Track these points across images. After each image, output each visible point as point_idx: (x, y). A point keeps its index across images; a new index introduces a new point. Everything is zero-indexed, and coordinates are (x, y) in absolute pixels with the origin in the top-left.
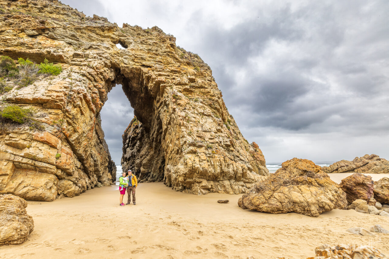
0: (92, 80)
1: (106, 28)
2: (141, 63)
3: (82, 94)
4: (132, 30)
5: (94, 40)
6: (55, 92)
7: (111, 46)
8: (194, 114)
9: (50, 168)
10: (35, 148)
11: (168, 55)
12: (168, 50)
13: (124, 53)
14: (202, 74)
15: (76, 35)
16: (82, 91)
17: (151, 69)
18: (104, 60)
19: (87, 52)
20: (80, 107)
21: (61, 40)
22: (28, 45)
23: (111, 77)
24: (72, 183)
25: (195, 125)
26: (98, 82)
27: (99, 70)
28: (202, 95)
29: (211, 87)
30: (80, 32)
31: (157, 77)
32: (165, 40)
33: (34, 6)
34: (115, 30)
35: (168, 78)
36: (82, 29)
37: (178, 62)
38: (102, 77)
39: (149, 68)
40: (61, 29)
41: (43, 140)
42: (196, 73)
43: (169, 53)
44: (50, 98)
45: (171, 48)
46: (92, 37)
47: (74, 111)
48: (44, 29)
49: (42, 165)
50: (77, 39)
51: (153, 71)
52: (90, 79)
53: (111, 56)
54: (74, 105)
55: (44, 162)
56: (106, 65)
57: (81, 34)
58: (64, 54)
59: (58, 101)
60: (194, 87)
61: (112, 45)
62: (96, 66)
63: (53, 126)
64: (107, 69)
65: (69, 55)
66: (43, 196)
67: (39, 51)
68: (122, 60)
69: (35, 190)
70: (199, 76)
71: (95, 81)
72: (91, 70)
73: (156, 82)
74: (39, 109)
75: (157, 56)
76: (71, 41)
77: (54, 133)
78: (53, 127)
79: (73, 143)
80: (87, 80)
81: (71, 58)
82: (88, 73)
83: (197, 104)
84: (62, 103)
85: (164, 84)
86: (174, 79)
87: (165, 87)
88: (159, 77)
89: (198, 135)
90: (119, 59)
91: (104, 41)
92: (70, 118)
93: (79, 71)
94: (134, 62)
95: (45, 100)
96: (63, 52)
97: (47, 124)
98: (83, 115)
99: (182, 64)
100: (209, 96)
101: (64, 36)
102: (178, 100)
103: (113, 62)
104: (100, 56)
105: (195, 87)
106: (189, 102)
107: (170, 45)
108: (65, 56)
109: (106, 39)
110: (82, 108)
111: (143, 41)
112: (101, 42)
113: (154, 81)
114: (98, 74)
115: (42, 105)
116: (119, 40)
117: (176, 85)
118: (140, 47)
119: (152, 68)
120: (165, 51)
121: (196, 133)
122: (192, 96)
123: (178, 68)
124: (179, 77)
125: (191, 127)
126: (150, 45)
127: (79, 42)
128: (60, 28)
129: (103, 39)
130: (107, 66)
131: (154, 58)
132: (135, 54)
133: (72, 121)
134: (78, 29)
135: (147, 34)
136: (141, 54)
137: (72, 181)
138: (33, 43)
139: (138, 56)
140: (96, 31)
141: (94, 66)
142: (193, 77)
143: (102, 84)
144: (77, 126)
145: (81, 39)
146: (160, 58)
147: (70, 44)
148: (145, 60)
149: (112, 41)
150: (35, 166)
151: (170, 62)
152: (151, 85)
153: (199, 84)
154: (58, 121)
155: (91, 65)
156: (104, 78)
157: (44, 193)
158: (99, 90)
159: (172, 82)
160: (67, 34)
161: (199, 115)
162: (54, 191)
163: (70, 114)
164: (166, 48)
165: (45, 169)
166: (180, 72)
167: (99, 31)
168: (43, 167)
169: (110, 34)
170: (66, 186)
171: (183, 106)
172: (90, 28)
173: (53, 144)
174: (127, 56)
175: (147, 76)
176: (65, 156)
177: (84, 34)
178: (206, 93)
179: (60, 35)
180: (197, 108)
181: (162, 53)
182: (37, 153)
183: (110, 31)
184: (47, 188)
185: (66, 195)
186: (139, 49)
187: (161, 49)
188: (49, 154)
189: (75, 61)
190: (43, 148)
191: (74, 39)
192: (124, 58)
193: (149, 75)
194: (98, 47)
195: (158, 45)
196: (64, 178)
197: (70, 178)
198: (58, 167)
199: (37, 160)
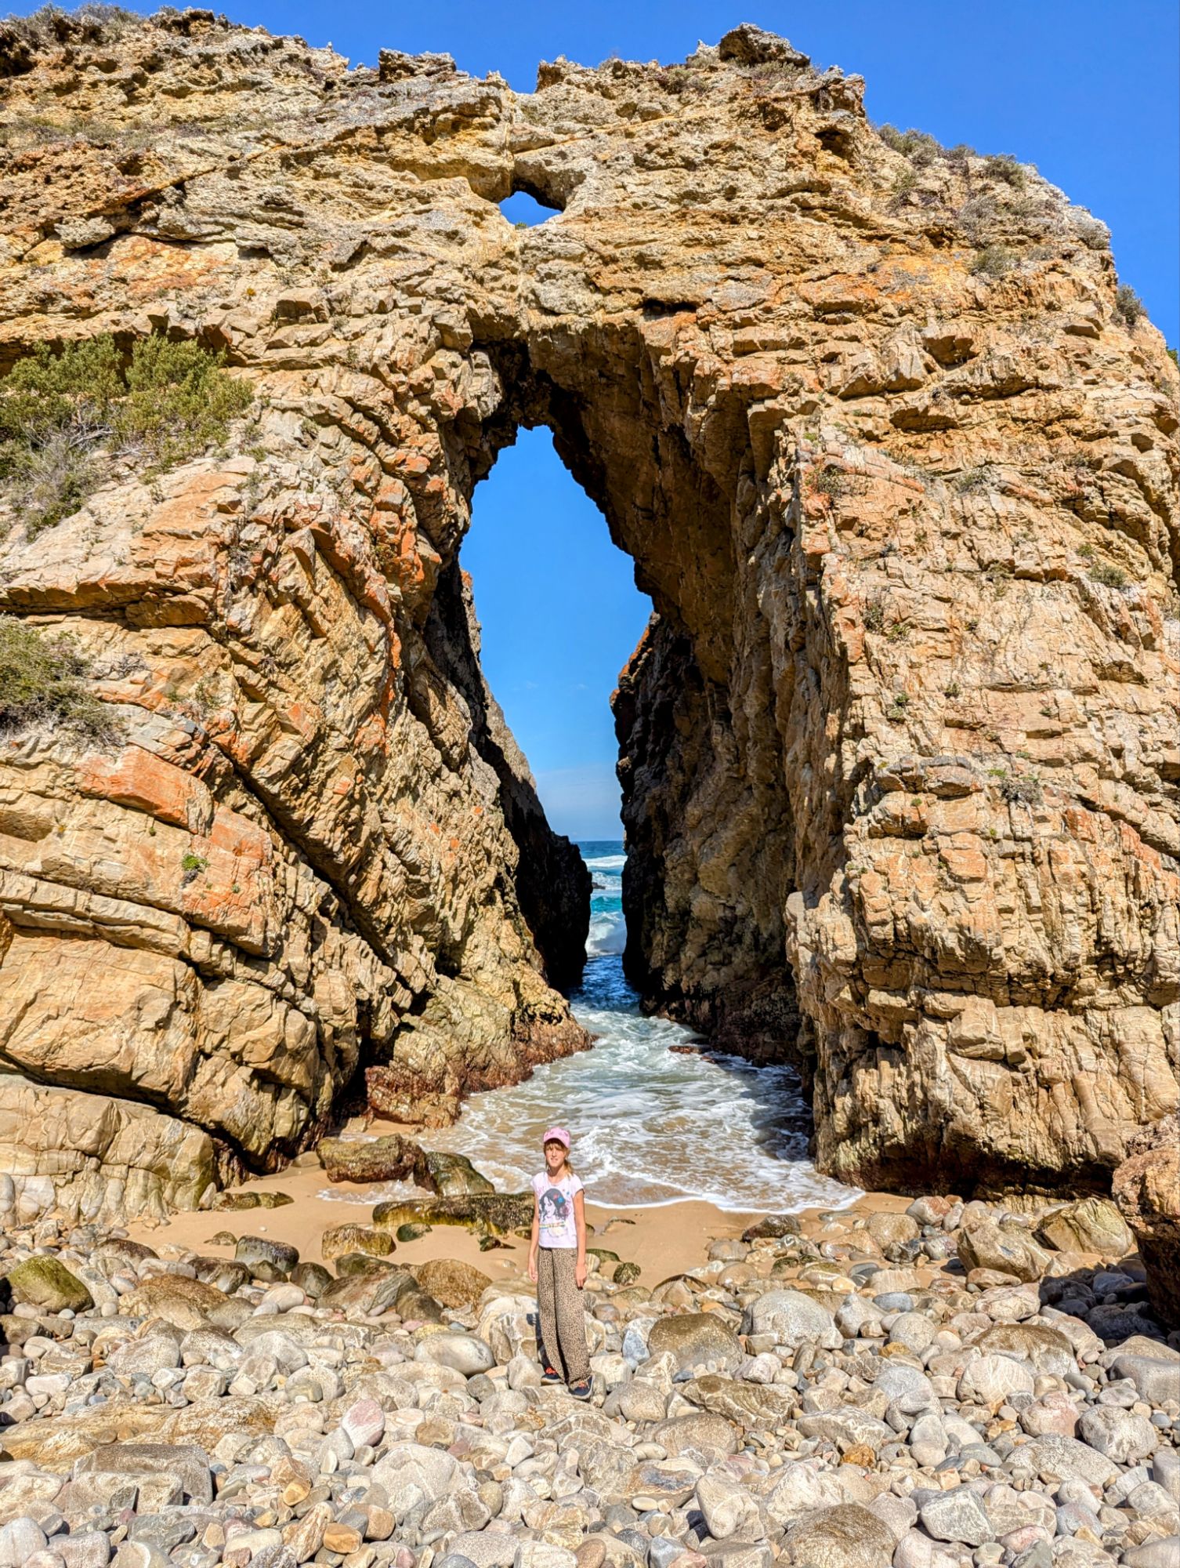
0: (372, 439)
1: (441, 117)
2: (635, 290)
3: (305, 531)
4: (590, 90)
5: (381, 205)
6: (172, 540)
7: (471, 218)
8: (948, 575)
9: (156, 928)
10: (85, 834)
11: (806, 209)
12: (806, 173)
13: (539, 249)
14: (1028, 293)
15: (287, 198)
16: (305, 514)
17: (692, 316)
18: (430, 308)
19: (343, 282)
20: (299, 603)
22: (69, 298)
23: (478, 398)
24: (268, 994)
25: (945, 650)
26: (402, 441)
27: (403, 378)
28: (1020, 436)
29: (1090, 375)
30: (311, 174)
31: (727, 362)
32: (782, 113)
33: (106, 76)
34: (489, 120)
35: (794, 362)
36: (317, 153)
37: (870, 239)
38: (423, 411)
39: (683, 315)
40: (220, 180)
41: (125, 790)
42: (982, 293)
43: (807, 195)
44: (151, 576)
45: (822, 154)
46: (371, 188)
47: (272, 625)
48: (138, 201)
49: (120, 915)
50: (296, 218)
51: (705, 328)
52: (358, 437)
53: (469, 283)
54: (268, 594)
55: (129, 899)
56: (445, 339)
57: (313, 185)
58: (230, 318)
59: (185, 585)
60: (967, 391)
61: (477, 214)
63: (168, 716)
64: (454, 356)
65: (254, 321)
66: (125, 1068)
67: (116, 323)
68: (533, 292)
69: (91, 1036)
70: (1005, 314)
71: (392, 439)
72: (358, 385)
73: (722, 396)
74: (109, 634)
75: (736, 229)
76: (264, 236)
77: (170, 753)
78: (168, 723)
79: (274, 789)
80: (346, 439)
81: (267, 330)
82: (349, 401)
83: (973, 504)
84: (207, 592)
85: (769, 403)
86: (831, 358)
87: (776, 419)
88: (740, 363)
89: (952, 715)
90: (513, 289)
91: (434, 195)
92: (251, 666)
93: (301, 401)
94: (598, 289)
95: (131, 585)
96: (225, 307)
97: (140, 709)
98: (322, 640)
99: (898, 247)
100: (1068, 445)
102: (845, 501)
103: (481, 314)
104: (411, 292)
105: (972, 395)
106: (917, 497)
107: (818, 135)
108: (234, 328)
109: (442, 182)
110: (309, 602)
111: (650, 148)
112: (420, 207)
113: (713, 392)
114: (400, 400)
115: (123, 609)
116: (514, 172)
117: (845, 398)
118: (631, 188)
119: (700, 312)
120: (784, 184)
121: (943, 701)
122: (947, 453)
123: (859, 280)
124: (867, 343)
125: (912, 666)
126: (690, 165)
127: (302, 233)
128: (213, 176)
129: (428, 186)
131: (712, 244)
132: (605, 243)
133: (264, 676)
134: (298, 160)
135: (676, 97)
136: (639, 233)
137: (268, 987)
138: (91, 286)
139: (617, 253)
140: (387, 149)
141: (377, 358)
142: (960, 329)
143: (428, 447)
144: (292, 698)
145: (315, 215)
146: (754, 234)
147: (260, 252)
148: (661, 266)
149: (475, 190)
150: (93, 919)
151: (809, 251)
152: (696, 416)
153: (996, 370)
154: (193, 689)
155: (362, 356)
156: (434, 413)
157: (130, 1052)
158: (412, 484)
159: (821, 383)
160: (244, 203)
161: (984, 577)
162: (177, 1037)
163: (252, 647)
164: (790, 165)
165: (136, 930)
166: (876, 309)
167: (406, 146)
168: (127, 923)
169: (465, 147)
170: (240, 1010)
171: (873, 535)
172: (359, 139)
173: (169, 810)
174: (554, 266)
175: (667, 367)
176: (224, 865)
177: (332, 180)
178: (1050, 423)
179: (212, 215)
180: (975, 531)
181: (764, 202)
182: (94, 858)
183: (461, 135)
184: (143, 1025)
185: (238, 1059)
186: (627, 204)
187: (760, 175)
188: (150, 856)
189: (285, 346)
190: (124, 828)
191: (282, 220)
192: (542, 281)
193: (677, 362)
194: (400, 242)
195: (740, 154)
196: (231, 975)
197: (258, 975)
198: (194, 923)
199: (95, 890)
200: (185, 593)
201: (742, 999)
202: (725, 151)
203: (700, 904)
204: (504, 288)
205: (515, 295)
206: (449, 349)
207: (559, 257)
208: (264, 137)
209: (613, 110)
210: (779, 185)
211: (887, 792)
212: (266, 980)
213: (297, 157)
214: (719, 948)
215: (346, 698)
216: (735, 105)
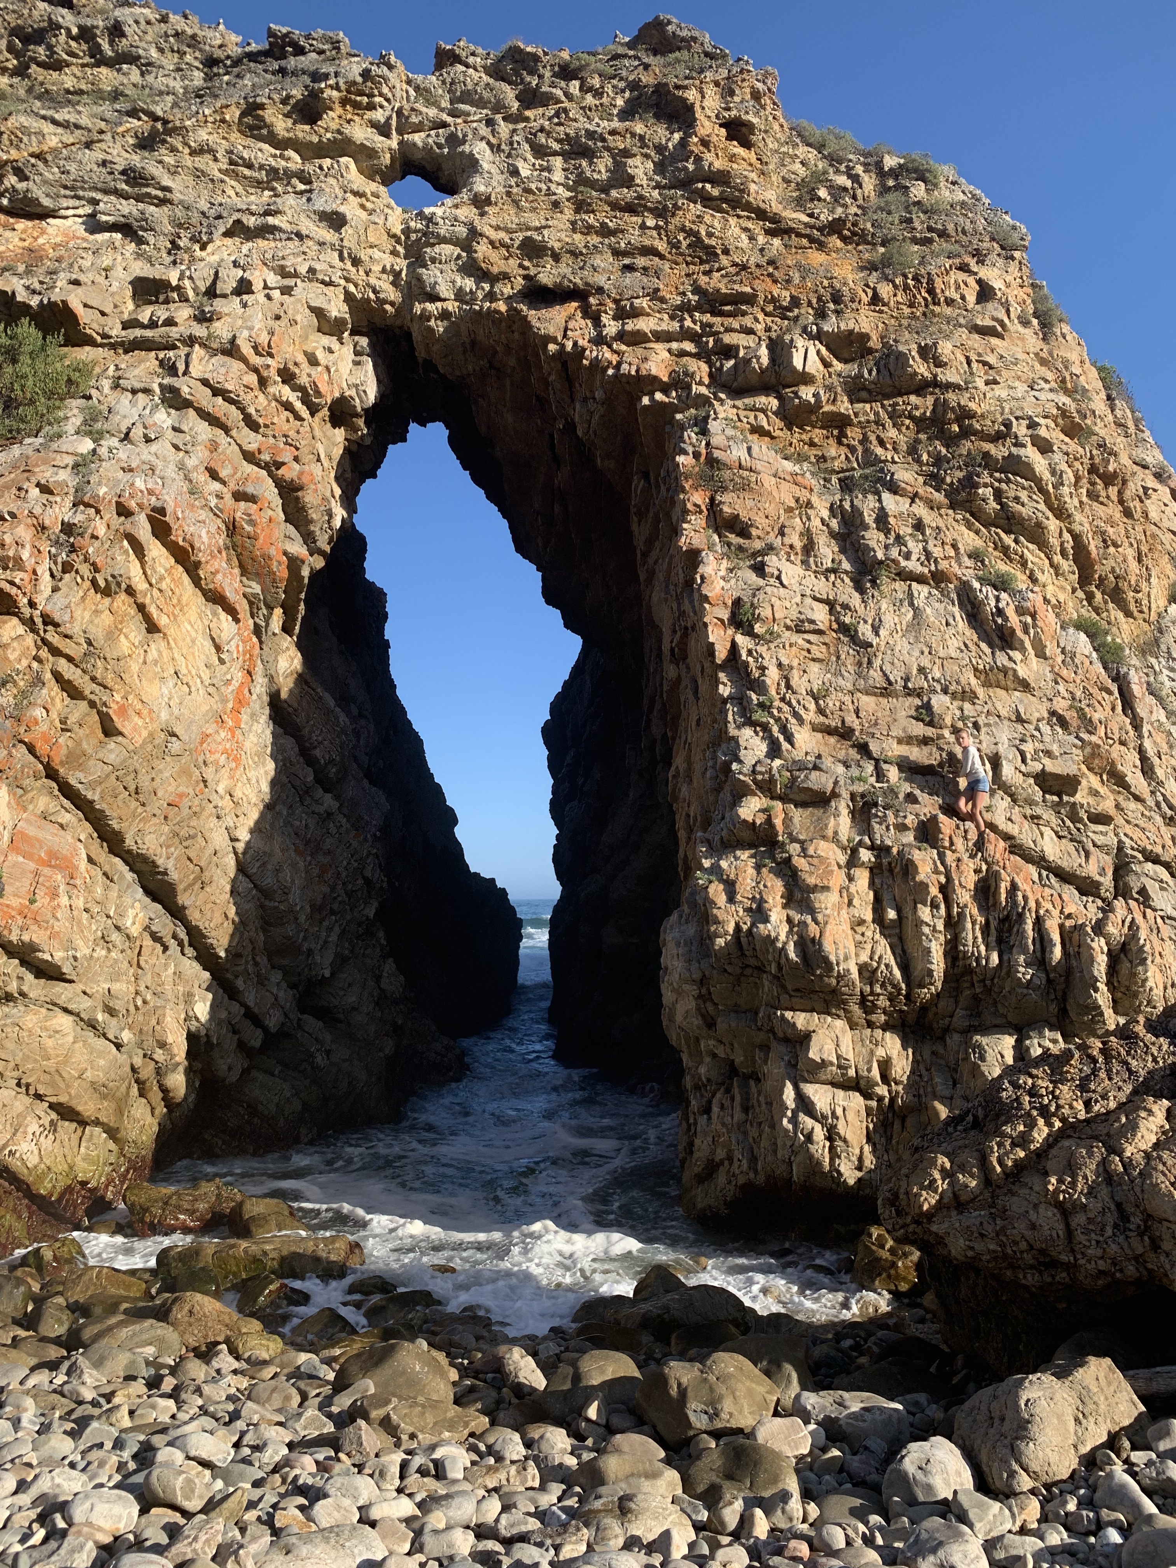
0: (231, 423)
1: (326, 95)
2: (525, 277)
3: (141, 516)
4: (488, 74)
5: (260, 184)
7: (356, 199)
8: (832, 576)
11: (708, 200)
12: (707, 162)
14: (931, 291)
15: (155, 173)
16: (141, 498)
17: (581, 306)
18: (305, 290)
20: (132, 592)
21: (70, 217)
23: (357, 387)
25: (819, 652)
26: (266, 427)
27: (269, 360)
29: (992, 375)
31: (616, 353)
34: (378, 99)
35: (687, 354)
37: (773, 232)
38: (292, 397)
39: (571, 306)
43: (707, 185)
45: (726, 144)
46: (249, 166)
50: (164, 195)
51: (594, 318)
52: (215, 421)
53: (347, 265)
54: (93, 583)
56: (319, 321)
58: (82, 295)
60: (864, 388)
61: (362, 196)
62: (248, 340)
64: (330, 341)
65: (110, 298)
68: (417, 277)
71: (256, 426)
72: (222, 368)
73: (610, 387)
75: (633, 218)
76: (126, 211)
79: (94, 796)
80: (202, 424)
82: (207, 383)
85: (659, 397)
87: (665, 413)
88: (629, 355)
89: (820, 719)
90: (396, 274)
92: (70, 659)
93: (156, 384)
94: (486, 275)
96: (76, 283)
98: (158, 637)
101: (95, 189)
102: (727, 497)
103: (362, 299)
104: (283, 273)
106: (804, 495)
107: (722, 125)
108: (86, 306)
109: (325, 162)
110: (144, 593)
112: (302, 187)
114: (264, 384)
116: (403, 155)
117: (738, 391)
119: (591, 300)
120: (683, 175)
121: (811, 705)
123: (759, 272)
124: (763, 336)
127: (171, 209)
129: (310, 166)
130: (325, 326)
131: (608, 232)
132: (495, 228)
133: (84, 672)
135: (577, 82)
136: (532, 219)
137: (68, 1012)
139: (508, 238)
140: (267, 127)
142: (859, 324)
144: (119, 697)
145: (186, 192)
147: (124, 229)
149: (361, 171)
151: (708, 242)
153: (892, 366)
155: (224, 338)
156: (305, 399)
158: (275, 473)
159: (714, 377)
160: (108, 177)
163: (71, 638)
166: (774, 302)
167: (289, 125)
169: (351, 125)
171: (755, 533)
174: (440, 250)
175: (554, 356)
176: (22, 875)
177: (208, 157)
178: (949, 422)
179: (73, 188)
181: (664, 192)
183: (348, 114)
186: (521, 189)
187: (660, 164)
189: (140, 326)
191: (149, 195)
192: (426, 265)
193: (565, 351)
202: (624, 138)
204: (384, 271)
206: (325, 333)
207: (445, 241)
208: (136, 111)
209: (511, 94)
210: (680, 175)
211: (741, 797)
213: (170, 132)
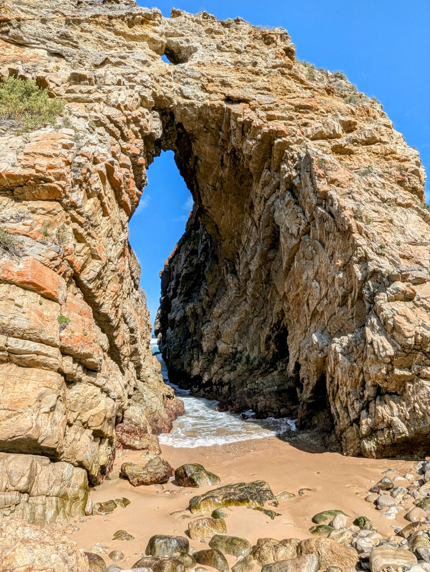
0: (118, 136)
2: (222, 93)
3: (103, 164)
4: (193, 21)
5: (110, 47)
6: (42, 156)
7: (151, 58)
8: (373, 203)
9: (46, 355)
11: (283, 74)
13: (181, 73)
14: (368, 112)
15: (71, 35)
16: (102, 157)
17: (248, 105)
18: (138, 88)
19: (101, 71)
20: (100, 197)
21: (38, 48)
23: (156, 129)
24: (99, 390)
25: (386, 229)
26: (129, 139)
27: (130, 112)
28: (376, 159)
30: (80, 29)
31: (265, 122)
32: (272, 38)
34: (157, 22)
35: (291, 125)
36: (83, 21)
38: (137, 129)
39: (244, 104)
40: (37, 23)
41: (25, 279)
42: (354, 109)
43: (283, 69)
44: (33, 172)
46: (106, 40)
47: (88, 206)
49: (25, 348)
50: (75, 44)
51: (254, 109)
52: (112, 134)
53: (153, 81)
54: (87, 191)
55: (30, 339)
56: (143, 101)
57: (81, 34)
58: (49, 76)
59: (52, 178)
60: (356, 141)
61: (153, 57)
62: (123, 102)
63: (44, 244)
64: (146, 110)
65: (61, 80)
66: (35, 436)
68: (180, 89)
69: (14, 419)
71: (125, 138)
72: (113, 112)
73: (265, 135)
74: (4, 202)
75: (258, 77)
76: (60, 48)
77: (47, 262)
78: (45, 247)
79: (91, 286)
80: (107, 134)
81: (66, 84)
82: (109, 117)
84: (63, 183)
85: (284, 139)
86: (305, 125)
87: (286, 145)
88: (270, 123)
89: (401, 253)
90: (171, 87)
91: (134, 47)
92: (81, 224)
93: (87, 115)
94: (207, 91)
95: (20, 176)
96: (46, 71)
97: (29, 238)
98: (107, 217)
99: (316, 92)
100: (395, 163)
101: (44, 38)
102: (330, 172)
103: (158, 95)
104: (130, 80)
105: (358, 143)
106: (352, 175)
107: (284, 50)
108: (51, 81)
109: (137, 42)
110: (104, 198)
111: (223, 43)
112: (128, 51)
113: (260, 133)
114: (128, 122)
116: (166, 45)
117: (313, 139)
118: (216, 57)
119: (251, 103)
120: (275, 64)
121: (396, 247)
122: (352, 162)
123: (309, 100)
124: (318, 121)
126: (238, 52)
127: (78, 51)
129: (132, 43)
130: (144, 104)
131: (250, 81)
132: (208, 75)
133: (86, 230)
135: (228, 29)
136: (220, 73)
137: (98, 386)
139: (213, 79)
140: (113, 26)
141: (119, 102)
142: (350, 119)
143: (139, 144)
144: (98, 242)
145: (82, 45)
146: (266, 80)
147: (59, 55)
148: (230, 86)
149: (150, 49)
150: (9, 351)
151: (288, 88)
152: (251, 143)
153: (367, 134)
154: (55, 231)
155: (113, 101)
156: (141, 131)
157: (37, 427)
158: (133, 159)
159: (303, 133)
160: (50, 34)
161: (385, 204)
162: (58, 416)
163: (81, 214)
164: (277, 57)
165: (34, 356)
166: (318, 110)
167: (121, 26)
168: (30, 353)
169: (147, 30)
170: (86, 398)
171: (344, 186)
172: (100, 19)
173: (50, 291)
174: (189, 80)
175: (240, 122)
176: (78, 321)
177: (89, 34)
178: (386, 155)
179: (34, 36)
180: (376, 189)
181: (267, 70)
182: (10, 316)
183: (145, 26)
184: (42, 410)
185: (85, 425)
186: (215, 62)
187: (266, 60)
188: (41, 315)
189: (75, 92)
190: (25, 300)
191: (68, 44)
192: (184, 85)
193: (245, 121)
194: (123, 61)
195: (258, 51)
196: (80, 380)
197: (93, 379)
198: (64, 352)
199: (11, 334)
200: (51, 182)
201: (243, 384)
202: (252, 48)
203: (222, 347)
204: (167, 86)
205: (172, 89)
206: (144, 107)
207: (190, 77)
208: (56, 12)
209: (203, 30)
210: (273, 64)
211: (393, 282)
212: (97, 382)
213: (74, 21)
214: (229, 365)
215: (114, 246)
216: (251, 35)
